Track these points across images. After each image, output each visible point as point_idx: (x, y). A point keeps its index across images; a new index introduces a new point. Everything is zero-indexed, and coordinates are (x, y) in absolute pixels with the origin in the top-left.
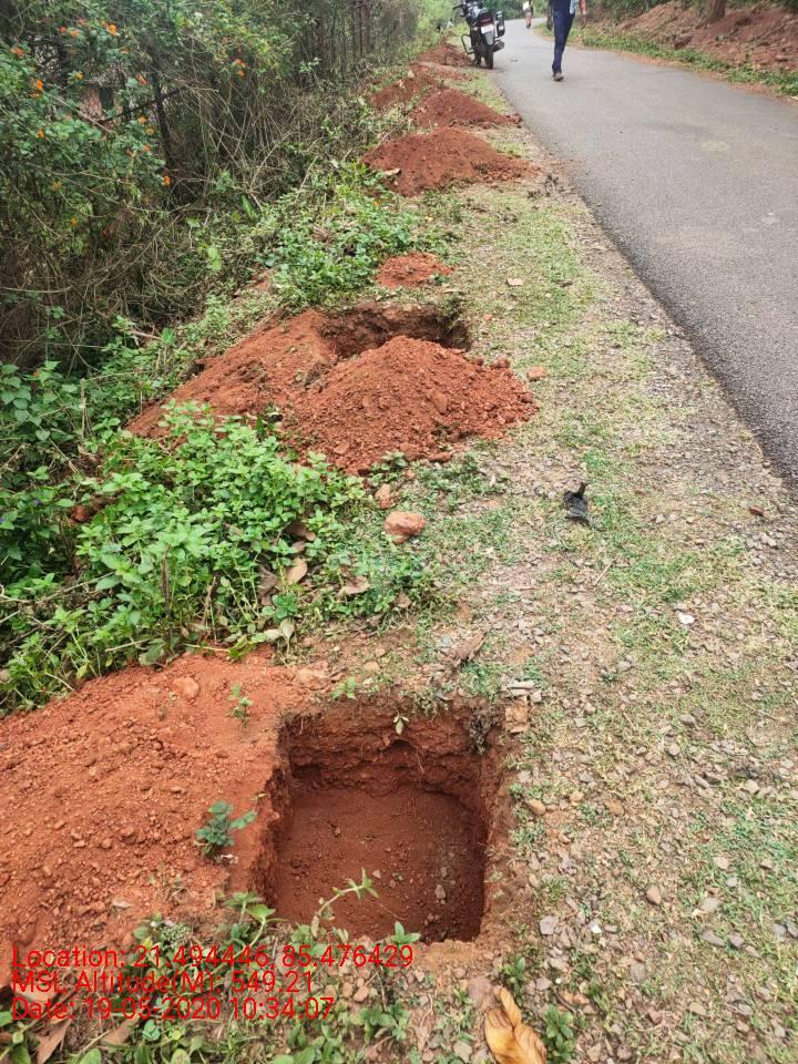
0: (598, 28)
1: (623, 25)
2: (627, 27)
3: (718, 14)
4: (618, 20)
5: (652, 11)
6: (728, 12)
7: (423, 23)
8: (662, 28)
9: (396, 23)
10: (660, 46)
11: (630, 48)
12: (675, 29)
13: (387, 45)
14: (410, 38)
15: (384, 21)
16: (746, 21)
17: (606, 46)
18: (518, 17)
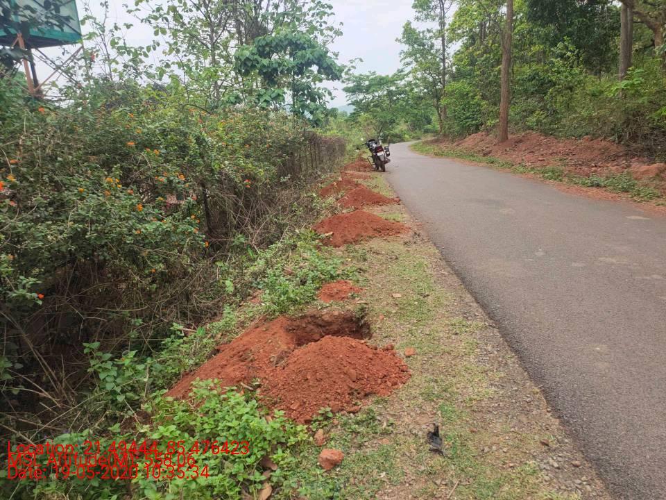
0: (442, 146)
1: (455, 144)
2: (458, 145)
3: (504, 139)
4: (453, 141)
5: (470, 137)
6: (510, 136)
7: (349, 147)
8: (476, 145)
9: (334, 150)
10: (475, 154)
11: (459, 156)
12: (483, 146)
13: (330, 159)
14: (342, 155)
15: (328, 149)
16: (520, 141)
17: (447, 156)
18: (399, 142)
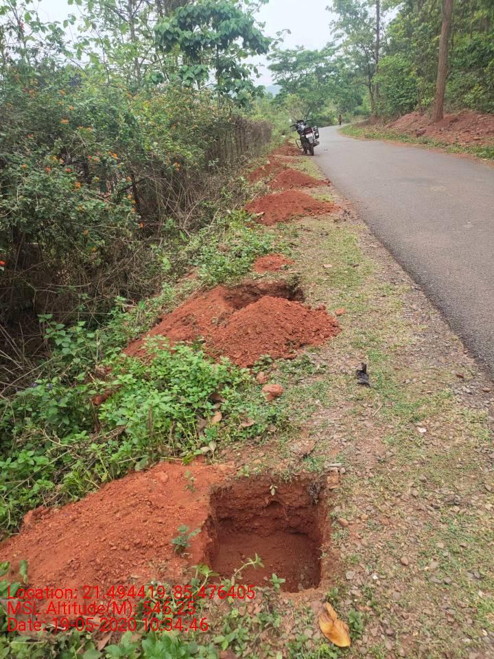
0: (373, 128)
1: (387, 126)
2: (390, 127)
3: (439, 118)
4: (385, 123)
5: (403, 117)
6: (445, 116)
7: (275, 132)
8: (409, 126)
9: (260, 134)
10: (408, 136)
11: (391, 138)
12: (417, 126)
13: (255, 146)
14: (268, 141)
15: (254, 134)
16: (456, 120)
17: (378, 138)
18: (328, 125)
